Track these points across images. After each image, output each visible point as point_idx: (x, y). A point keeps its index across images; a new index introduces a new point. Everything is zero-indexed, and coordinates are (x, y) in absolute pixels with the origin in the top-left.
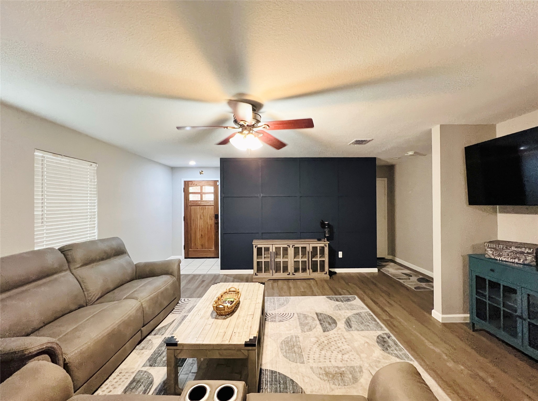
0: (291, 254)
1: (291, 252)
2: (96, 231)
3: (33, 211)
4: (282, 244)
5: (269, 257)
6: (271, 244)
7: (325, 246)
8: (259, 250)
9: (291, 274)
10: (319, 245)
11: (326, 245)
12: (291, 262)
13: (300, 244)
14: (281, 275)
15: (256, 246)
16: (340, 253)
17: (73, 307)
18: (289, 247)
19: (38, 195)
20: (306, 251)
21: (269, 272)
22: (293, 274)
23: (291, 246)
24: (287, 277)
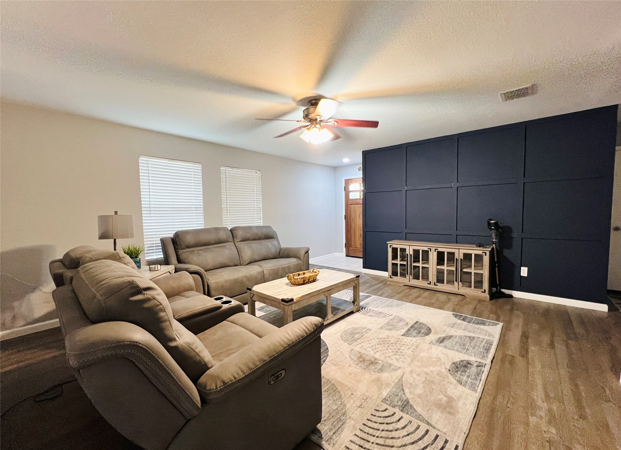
0: (433, 260)
1: (433, 257)
2: (262, 221)
3: (221, 205)
4: (422, 246)
5: (405, 260)
6: (408, 245)
7: (484, 254)
8: (395, 250)
9: (432, 283)
10: (474, 251)
11: (486, 253)
12: (433, 269)
13: (446, 249)
14: (420, 283)
15: (390, 246)
16: (524, 270)
17: (231, 264)
18: (431, 251)
19: (224, 195)
20: (454, 258)
21: (405, 277)
22: (435, 285)
23: (433, 249)
24: (426, 286)
